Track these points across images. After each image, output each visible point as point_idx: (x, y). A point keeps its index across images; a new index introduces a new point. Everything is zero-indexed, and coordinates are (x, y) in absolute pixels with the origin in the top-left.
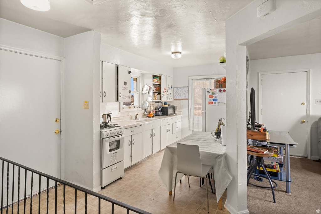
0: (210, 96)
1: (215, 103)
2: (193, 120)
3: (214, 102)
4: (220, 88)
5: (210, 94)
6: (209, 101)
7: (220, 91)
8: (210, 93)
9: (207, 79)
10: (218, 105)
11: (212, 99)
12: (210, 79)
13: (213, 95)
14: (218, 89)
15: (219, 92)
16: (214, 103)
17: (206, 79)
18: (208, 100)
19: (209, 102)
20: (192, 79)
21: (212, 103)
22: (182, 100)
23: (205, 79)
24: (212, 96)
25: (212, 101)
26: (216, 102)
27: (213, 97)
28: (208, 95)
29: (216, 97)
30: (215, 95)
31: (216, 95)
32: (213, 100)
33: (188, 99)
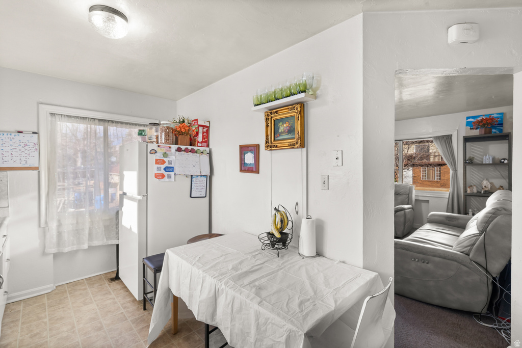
0: (157, 162)
1: (169, 177)
2: (60, 225)
3: (166, 174)
4: (176, 144)
5: (159, 156)
6: (157, 172)
7: (179, 150)
8: (156, 154)
9: (99, 120)
10: (175, 180)
11: (163, 166)
12: (108, 121)
13: (165, 159)
14: (174, 147)
15: (177, 153)
16: (166, 177)
17: (97, 121)
18: (153, 169)
19: (155, 174)
20: (53, 114)
21: (163, 176)
22: (9, 173)
23: (94, 119)
24: (163, 160)
25: (163, 172)
26: (172, 174)
27: (164, 162)
28: (152, 158)
29: (170, 163)
30: (170, 159)
31: (172, 158)
32: (165, 169)
33: (36, 168)
